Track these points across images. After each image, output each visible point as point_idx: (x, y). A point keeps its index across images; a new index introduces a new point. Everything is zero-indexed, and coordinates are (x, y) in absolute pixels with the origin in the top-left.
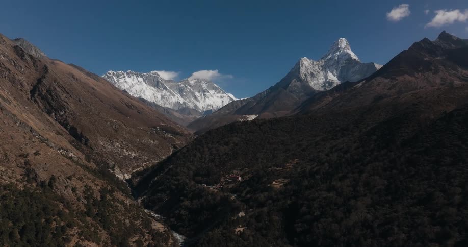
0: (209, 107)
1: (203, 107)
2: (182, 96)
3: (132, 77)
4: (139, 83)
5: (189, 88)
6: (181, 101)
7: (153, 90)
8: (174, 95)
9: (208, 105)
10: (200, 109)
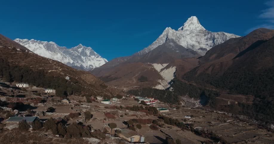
0: (91, 67)
1: (86, 67)
2: (72, 59)
3: (35, 44)
4: (40, 48)
5: (77, 53)
6: (72, 62)
7: (50, 53)
8: (66, 58)
9: (90, 65)
10: (85, 68)
